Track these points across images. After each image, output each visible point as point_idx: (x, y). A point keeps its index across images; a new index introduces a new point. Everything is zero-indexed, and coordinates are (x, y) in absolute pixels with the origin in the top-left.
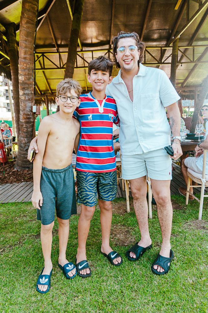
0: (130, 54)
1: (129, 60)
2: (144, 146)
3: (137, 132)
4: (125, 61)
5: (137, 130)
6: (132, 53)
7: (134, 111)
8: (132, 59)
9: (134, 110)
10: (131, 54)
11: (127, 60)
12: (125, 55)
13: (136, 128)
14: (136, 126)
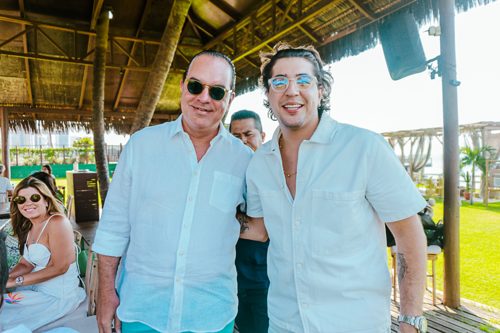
0: (298, 93)
1: (294, 106)
2: (309, 322)
3: (296, 280)
4: (286, 108)
5: (295, 276)
6: (303, 90)
7: (293, 227)
8: (302, 104)
9: (293, 224)
10: (301, 94)
11: (291, 106)
12: (286, 94)
13: (295, 268)
14: (294, 265)
